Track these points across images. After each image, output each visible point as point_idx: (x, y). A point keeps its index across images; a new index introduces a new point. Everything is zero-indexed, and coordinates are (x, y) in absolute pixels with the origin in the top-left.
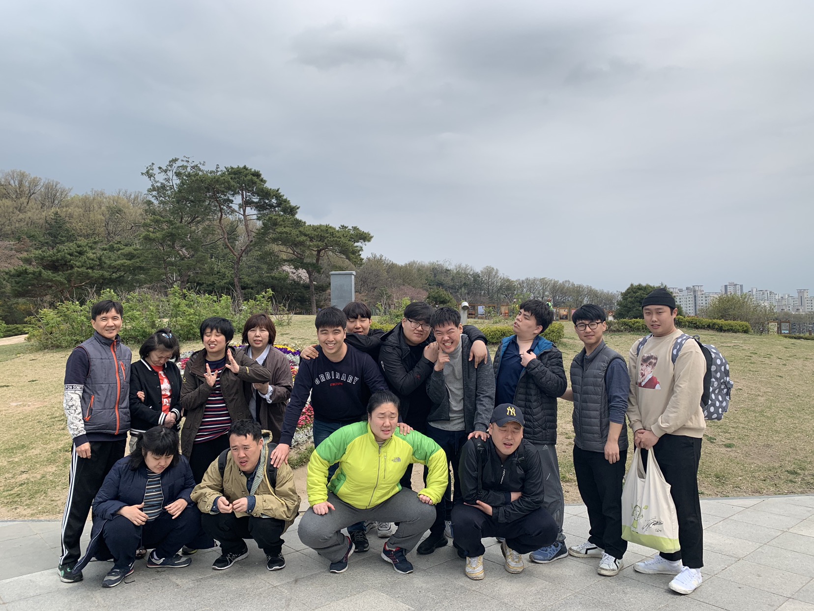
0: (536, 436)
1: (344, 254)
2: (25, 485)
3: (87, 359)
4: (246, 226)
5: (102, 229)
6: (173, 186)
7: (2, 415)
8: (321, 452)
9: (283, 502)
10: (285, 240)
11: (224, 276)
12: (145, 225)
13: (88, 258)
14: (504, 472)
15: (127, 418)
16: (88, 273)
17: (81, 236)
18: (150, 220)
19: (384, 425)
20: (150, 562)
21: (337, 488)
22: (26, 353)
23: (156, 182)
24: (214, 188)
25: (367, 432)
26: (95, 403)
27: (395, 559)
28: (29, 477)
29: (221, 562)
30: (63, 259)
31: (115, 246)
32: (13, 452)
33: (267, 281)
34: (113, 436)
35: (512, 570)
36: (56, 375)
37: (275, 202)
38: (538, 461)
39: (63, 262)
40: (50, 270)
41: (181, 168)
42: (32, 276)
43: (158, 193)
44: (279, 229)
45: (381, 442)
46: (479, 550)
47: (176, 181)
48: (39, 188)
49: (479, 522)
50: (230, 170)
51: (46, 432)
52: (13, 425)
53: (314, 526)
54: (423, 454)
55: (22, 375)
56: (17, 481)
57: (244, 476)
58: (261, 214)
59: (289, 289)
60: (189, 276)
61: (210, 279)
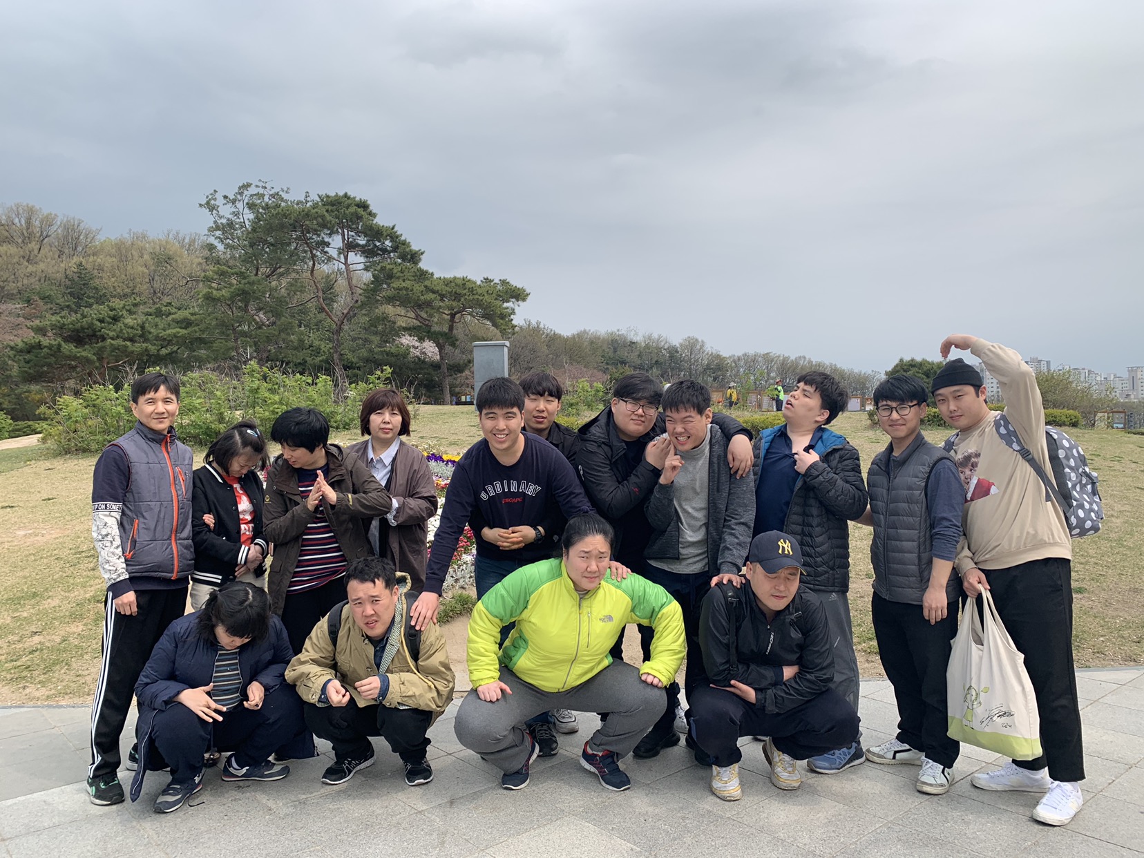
0: (819, 579)
1: (488, 319)
2: (38, 653)
3: (126, 464)
4: (349, 279)
5: (145, 287)
6: (244, 222)
7: (3, 548)
8: (489, 605)
9: (430, 683)
10: (402, 299)
11: (318, 352)
12: (207, 279)
13: (126, 325)
14: (772, 636)
15: (189, 554)
16: (126, 347)
17: (115, 296)
18: (213, 271)
19: (589, 569)
20: (226, 772)
21: (514, 659)
22: (40, 460)
23: (221, 217)
24: (303, 226)
25: (560, 575)
26: (140, 531)
27: (601, 768)
28: (43, 640)
29: (335, 773)
30: (90, 327)
31: (164, 309)
32: (20, 603)
33: (380, 357)
34: (167, 581)
35: (783, 785)
36: (81, 491)
37: (390, 245)
38: (823, 617)
39: (90, 332)
40: (72, 342)
41: (255, 197)
42: (48, 351)
43: (223, 233)
44: (396, 284)
45: (583, 593)
46: (734, 756)
47: (249, 216)
48: (55, 229)
49: (736, 713)
50: (325, 200)
51: (69, 573)
52: (20, 564)
53: (480, 719)
54: (649, 610)
55: (33, 490)
56: (25, 646)
57: (370, 644)
58: (370, 262)
59: (411, 369)
60: (270, 351)
61: (300, 356)
